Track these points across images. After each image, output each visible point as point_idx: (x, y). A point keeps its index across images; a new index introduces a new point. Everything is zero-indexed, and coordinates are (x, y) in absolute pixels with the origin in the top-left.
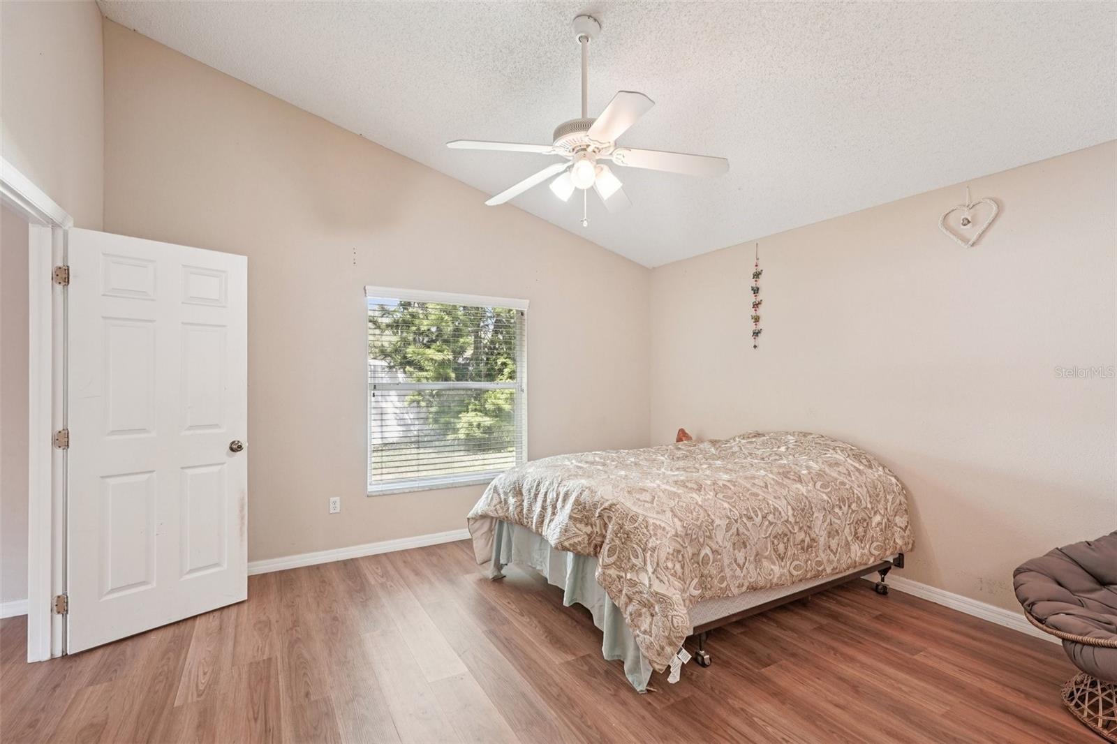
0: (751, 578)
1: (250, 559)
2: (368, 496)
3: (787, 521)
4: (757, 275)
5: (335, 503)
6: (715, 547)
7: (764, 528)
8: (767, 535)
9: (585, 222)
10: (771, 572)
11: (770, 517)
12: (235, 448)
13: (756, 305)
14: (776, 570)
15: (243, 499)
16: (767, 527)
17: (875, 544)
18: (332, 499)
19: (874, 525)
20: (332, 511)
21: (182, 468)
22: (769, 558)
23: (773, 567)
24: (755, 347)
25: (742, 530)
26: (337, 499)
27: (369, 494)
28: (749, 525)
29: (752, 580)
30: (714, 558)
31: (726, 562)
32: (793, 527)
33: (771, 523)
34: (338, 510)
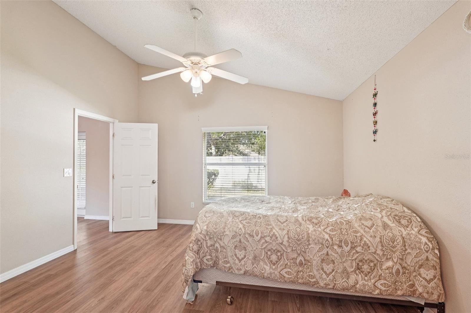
0: (246, 267)
1: (158, 218)
2: (203, 204)
3: (282, 244)
4: (375, 95)
5: (192, 204)
6: (222, 244)
7: (261, 243)
8: (263, 247)
10: (264, 269)
11: (268, 239)
12: (153, 182)
13: (375, 114)
14: (267, 269)
15: (156, 198)
16: (263, 243)
17: (382, 281)
18: (192, 203)
19: (384, 267)
20: (192, 207)
21: (140, 187)
22: (263, 260)
23: (265, 266)
24: (374, 141)
25: (242, 240)
26: (193, 203)
27: (204, 203)
28: (250, 239)
29: (247, 269)
30: (221, 250)
31: (229, 254)
32: (286, 249)
33: (266, 242)
34: (193, 207)
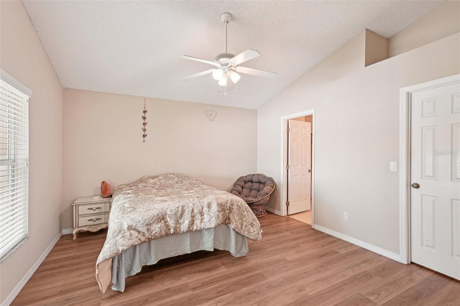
9: (225, 93)
13: (144, 124)
24: (144, 141)
